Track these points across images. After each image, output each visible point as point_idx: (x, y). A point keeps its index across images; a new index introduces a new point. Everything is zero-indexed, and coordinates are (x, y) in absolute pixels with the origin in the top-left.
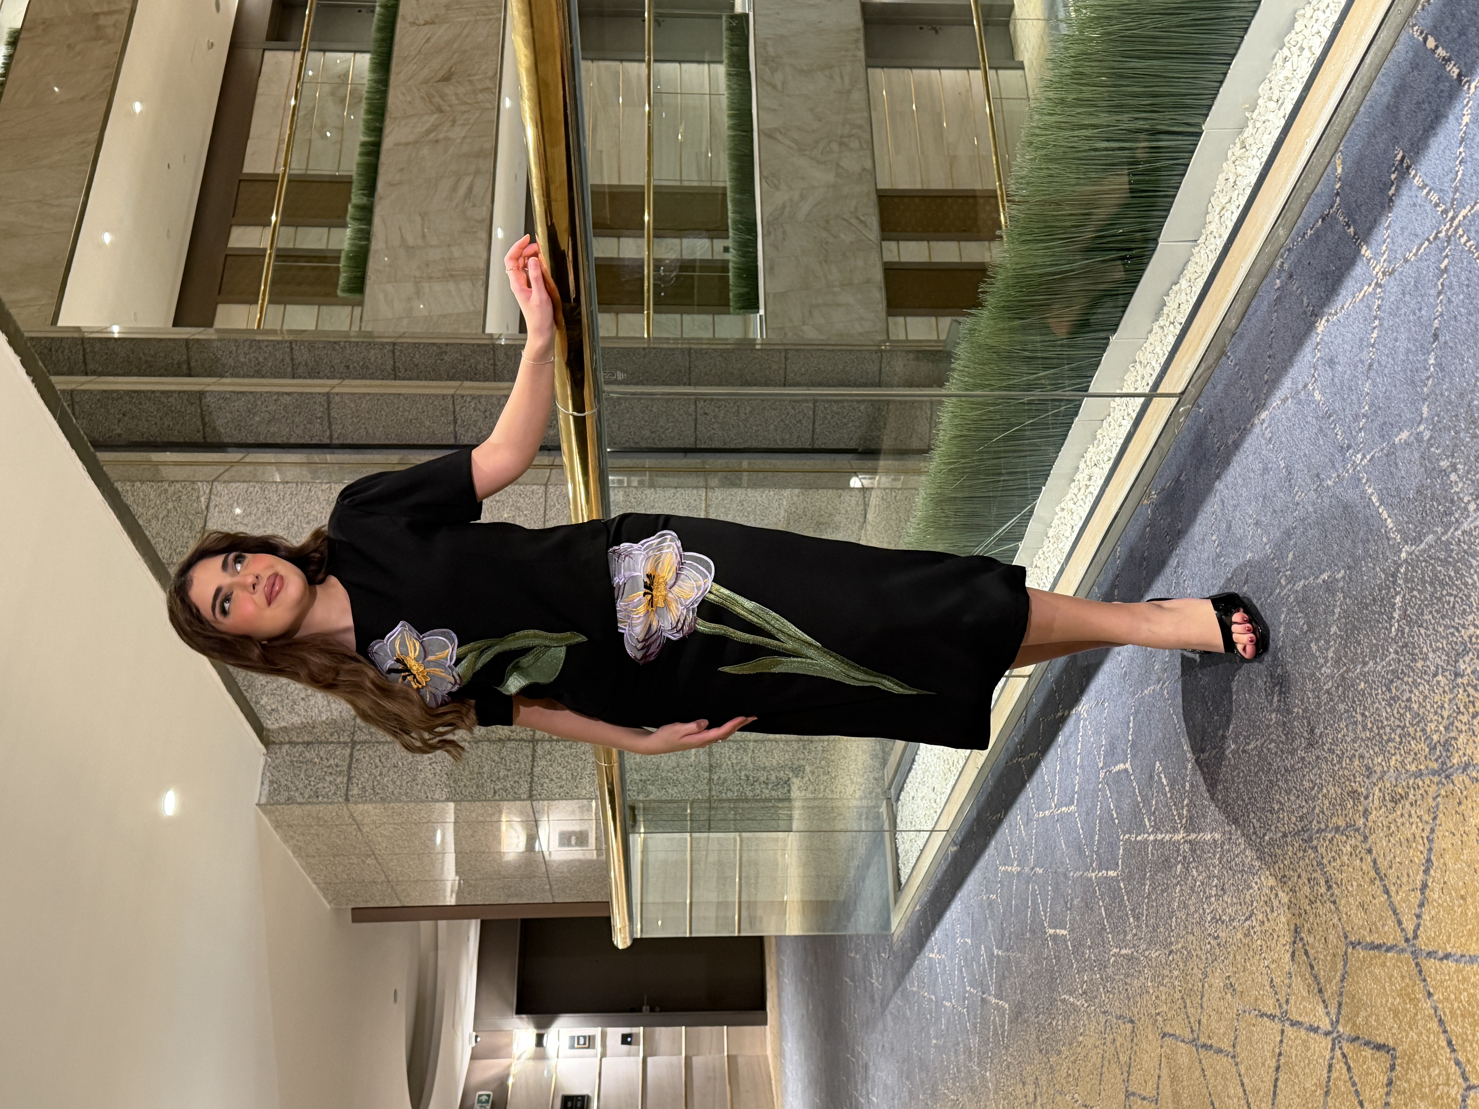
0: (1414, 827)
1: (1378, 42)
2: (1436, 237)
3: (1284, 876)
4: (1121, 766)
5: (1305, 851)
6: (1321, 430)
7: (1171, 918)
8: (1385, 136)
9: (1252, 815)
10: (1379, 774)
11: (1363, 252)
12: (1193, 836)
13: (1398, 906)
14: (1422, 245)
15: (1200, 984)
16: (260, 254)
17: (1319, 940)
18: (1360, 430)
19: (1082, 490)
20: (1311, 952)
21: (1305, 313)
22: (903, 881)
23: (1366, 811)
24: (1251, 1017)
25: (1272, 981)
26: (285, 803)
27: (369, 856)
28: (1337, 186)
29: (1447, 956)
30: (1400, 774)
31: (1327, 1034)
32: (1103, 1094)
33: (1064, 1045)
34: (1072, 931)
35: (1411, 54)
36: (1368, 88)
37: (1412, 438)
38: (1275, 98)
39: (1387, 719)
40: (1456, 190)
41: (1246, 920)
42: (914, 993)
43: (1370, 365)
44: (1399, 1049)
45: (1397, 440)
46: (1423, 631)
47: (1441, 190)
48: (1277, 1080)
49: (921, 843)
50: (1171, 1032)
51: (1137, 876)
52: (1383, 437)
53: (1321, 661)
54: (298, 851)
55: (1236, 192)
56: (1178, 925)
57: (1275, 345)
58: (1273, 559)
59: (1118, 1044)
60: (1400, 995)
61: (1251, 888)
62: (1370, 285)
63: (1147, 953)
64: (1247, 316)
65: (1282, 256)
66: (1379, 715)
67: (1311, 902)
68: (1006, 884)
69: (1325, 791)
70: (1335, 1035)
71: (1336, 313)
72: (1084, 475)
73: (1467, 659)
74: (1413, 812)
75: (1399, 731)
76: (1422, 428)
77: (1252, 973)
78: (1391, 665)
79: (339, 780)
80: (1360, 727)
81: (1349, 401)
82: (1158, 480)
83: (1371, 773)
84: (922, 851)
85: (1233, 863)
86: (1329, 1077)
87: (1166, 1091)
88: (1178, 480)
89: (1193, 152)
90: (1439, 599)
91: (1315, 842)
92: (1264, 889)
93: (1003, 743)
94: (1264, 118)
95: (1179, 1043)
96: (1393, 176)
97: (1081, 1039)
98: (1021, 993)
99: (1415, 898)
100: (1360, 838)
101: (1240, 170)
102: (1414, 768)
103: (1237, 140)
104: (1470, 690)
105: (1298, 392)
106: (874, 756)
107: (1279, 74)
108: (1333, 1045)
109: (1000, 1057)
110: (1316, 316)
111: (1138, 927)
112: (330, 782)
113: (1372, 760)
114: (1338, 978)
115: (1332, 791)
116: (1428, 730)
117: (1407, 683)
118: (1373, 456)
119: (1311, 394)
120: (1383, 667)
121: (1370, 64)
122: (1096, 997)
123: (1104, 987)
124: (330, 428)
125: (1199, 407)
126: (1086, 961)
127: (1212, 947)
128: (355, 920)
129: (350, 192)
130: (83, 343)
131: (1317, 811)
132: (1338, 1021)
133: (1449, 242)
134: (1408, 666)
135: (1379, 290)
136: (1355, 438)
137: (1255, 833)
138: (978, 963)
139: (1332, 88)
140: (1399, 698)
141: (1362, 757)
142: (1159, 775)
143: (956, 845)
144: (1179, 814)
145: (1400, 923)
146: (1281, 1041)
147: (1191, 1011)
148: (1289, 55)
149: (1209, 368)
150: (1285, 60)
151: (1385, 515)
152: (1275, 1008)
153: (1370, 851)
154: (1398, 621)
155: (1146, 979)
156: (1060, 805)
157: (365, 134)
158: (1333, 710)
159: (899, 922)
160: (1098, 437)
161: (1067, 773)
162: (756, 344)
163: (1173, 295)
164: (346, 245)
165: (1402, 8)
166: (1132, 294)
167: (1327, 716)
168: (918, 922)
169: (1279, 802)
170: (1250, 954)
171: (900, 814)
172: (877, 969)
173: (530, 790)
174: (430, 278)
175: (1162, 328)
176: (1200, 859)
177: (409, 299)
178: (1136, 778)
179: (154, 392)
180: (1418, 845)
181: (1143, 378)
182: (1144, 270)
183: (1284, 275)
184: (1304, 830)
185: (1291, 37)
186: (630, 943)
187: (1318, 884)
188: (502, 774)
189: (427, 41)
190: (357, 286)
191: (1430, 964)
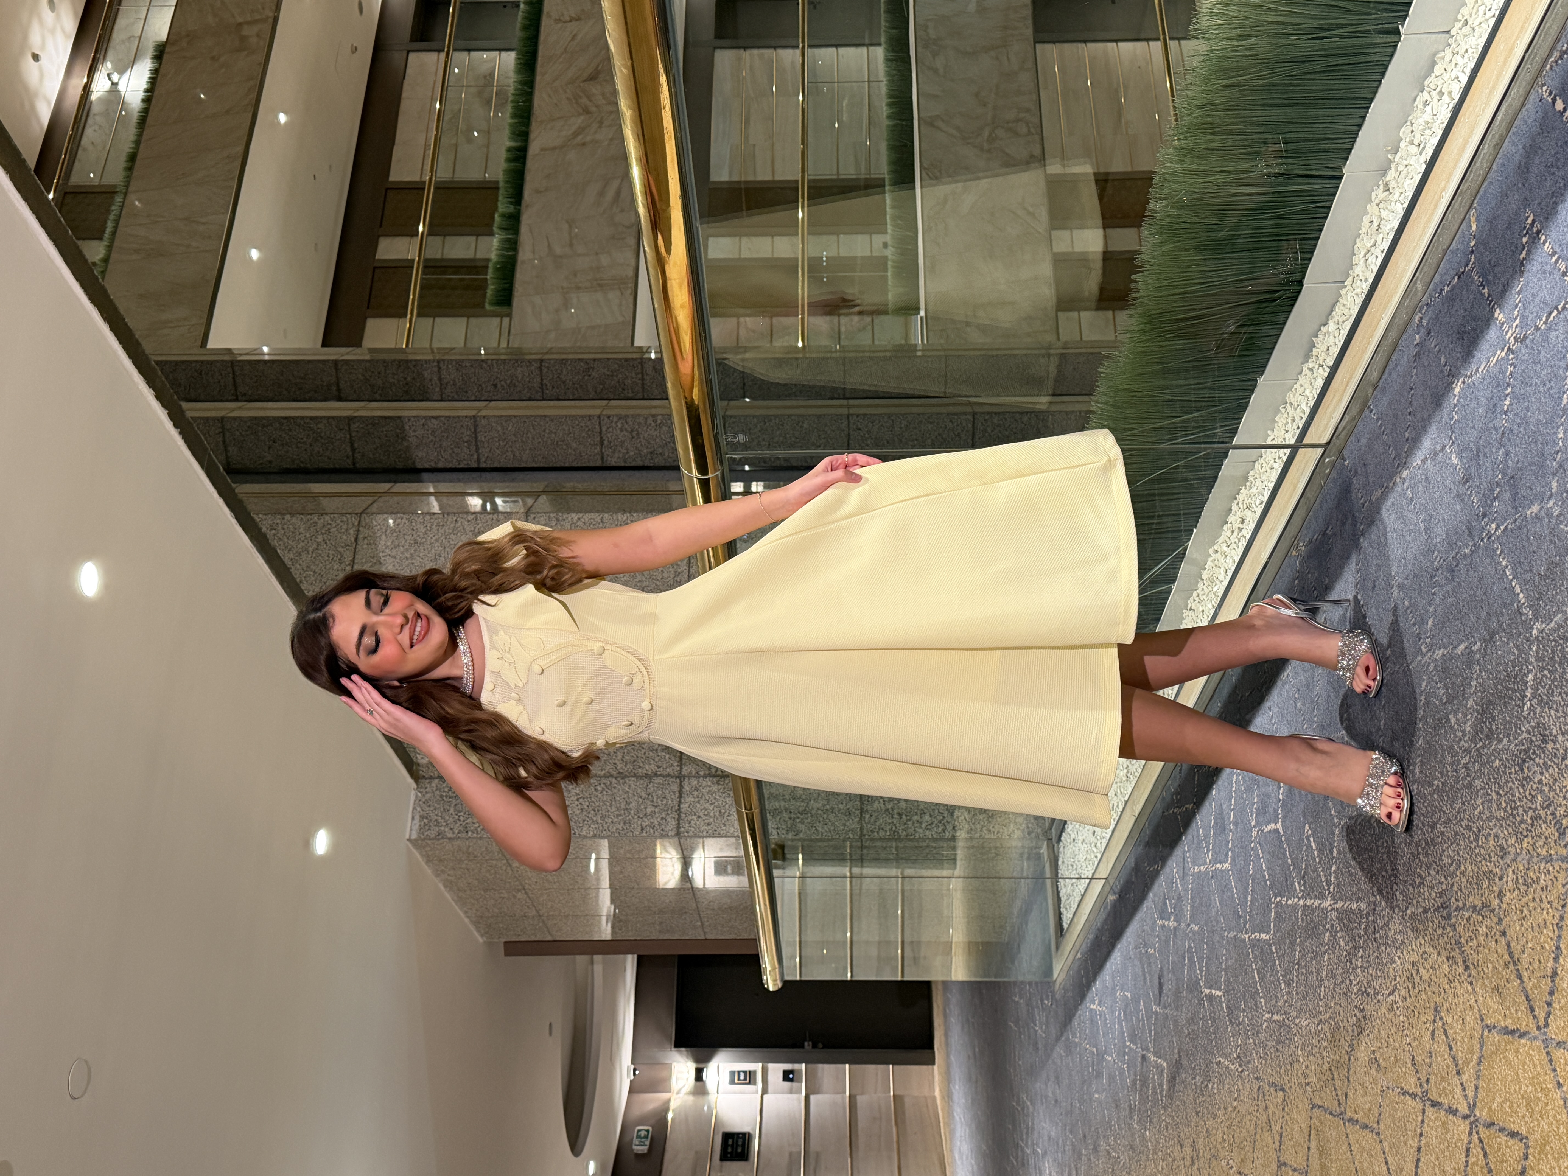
0: (1545, 913)
1: (1508, 99)
2: (1564, 308)
3: (1425, 952)
4: (1272, 826)
5: (1444, 928)
6: (1458, 495)
7: (1320, 988)
8: (1516, 197)
9: (1395, 887)
10: (1512, 856)
11: (1496, 315)
12: (1340, 904)
13: (1530, 992)
14: (1550, 314)
15: (1347, 1057)
16: (407, 265)
17: (1457, 1022)
18: (1495, 498)
19: (1236, 533)
20: (1450, 1032)
21: (1442, 372)
22: (1065, 926)
23: (1500, 892)
24: (1394, 1095)
25: (1413, 1060)
26: (435, 839)
27: (519, 890)
28: (1472, 244)
30: (1532, 856)
31: (1465, 1117)
32: (1257, 1162)
33: (1219, 1108)
34: (1226, 992)
35: (1540, 115)
36: (1499, 145)
37: (1542, 512)
38: (1416, 142)
39: (1520, 800)
41: (1389, 995)
42: (1076, 1044)
44: (1531, 1138)
45: (1529, 513)
46: (1553, 713)
48: (1418, 1160)
49: (1082, 887)
50: (1320, 1103)
51: (1288, 941)
52: (1515, 508)
53: (1459, 734)
54: (449, 885)
55: (1381, 236)
56: (1326, 994)
57: (1415, 403)
58: (1414, 625)
59: (1270, 1113)
60: (1533, 1085)
61: (1394, 962)
62: (1503, 350)
63: (1297, 1021)
64: (1387, 371)
65: (1420, 312)
66: (1513, 796)
67: (1450, 982)
68: (1163, 938)
69: (1463, 868)
70: (1472, 1119)
71: (1471, 376)
72: (1237, 517)
74: (1544, 897)
75: (1530, 813)
76: (1551, 503)
77: (1394, 1049)
78: (1523, 745)
80: (1495, 805)
81: (1484, 468)
82: (1305, 532)
83: (1505, 854)
84: (1083, 896)
85: (1377, 935)
86: (1467, 1162)
87: (1315, 1163)
88: (1324, 534)
89: (1334, 195)
91: (1453, 920)
92: (1407, 964)
93: (1158, 792)
94: (1405, 162)
95: (1327, 1116)
96: (1525, 240)
97: (1235, 1103)
98: (1179, 1053)
99: (1546, 985)
100: (1495, 920)
101: (1384, 214)
102: (1544, 852)
103: (1381, 182)
105: (1436, 454)
107: (1420, 118)
108: (1471, 1129)
109: (1160, 1117)
110: (1453, 376)
111: (1289, 993)
113: (1506, 841)
114: (1475, 1061)
115: (1470, 869)
116: (1558, 813)
117: (1538, 765)
118: (1506, 528)
119: (1447, 457)
120: (1516, 745)
121: (1502, 121)
122: (1249, 1062)
123: (1257, 1052)
124: (477, 450)
125: (1344, 460)
126: (1240, 1024)
127: (1358, 1019)
128: (508, 954)
129: (497, 200)
130: (232, 366)
131: (1455, 888)
132: (1474, 1105)
134: (1539, 747)
135: (1511, 356)
136: (1491, 506)
137: (1398, 906)
138: (1137, 1018)
139: (1466, 143)
140: (1531, 779)
141: (1497, 836)
142: (1308, 838)
143: (1115, 893)
144: (1327, 881)
145: (1532, 1010)
146: (1422, 1122)
147: (1338, 1083)
148: (1429, 99)
149: (1352, 420)
150: (1426, 103)
151: (1518, 590)
152: (1416, 1087)
153: (1504, 934)
154: (1530, 700)
155: (1297, 1047)
156: (1214, 861)
157: (511, 139)
158: (1470, 786)
159: (1060, 969)
160: (1250, 478)
161: (1221, 828)
162: (917, 350)
163: (1321, 337)
164: (493, 256)
165: (1531, 67)
166: (1278, 336)
167: (1465, 792)
168: (1079, 971)
169: (1420, 876)
170: (1393, 1030)
171: (1061, 855)
172: (1039, 1017)
173: (678, 827)
174: (578, 288)
175: (1311, 370)
176: (1347, 929)
177: (557, 311)
178: (1287, 840)
179: (302, 418)
180: (1548, 932)
181: (1294, 421)
182: (1290, 311)
183: (1422, 330)
184: (1443, 906)
185: (1431, 80)
186: (780, 985)
187: (1456, 963)
188: (649, 810)
189: (573, 38)
190: (505, 298)
191: (1559, 1055)
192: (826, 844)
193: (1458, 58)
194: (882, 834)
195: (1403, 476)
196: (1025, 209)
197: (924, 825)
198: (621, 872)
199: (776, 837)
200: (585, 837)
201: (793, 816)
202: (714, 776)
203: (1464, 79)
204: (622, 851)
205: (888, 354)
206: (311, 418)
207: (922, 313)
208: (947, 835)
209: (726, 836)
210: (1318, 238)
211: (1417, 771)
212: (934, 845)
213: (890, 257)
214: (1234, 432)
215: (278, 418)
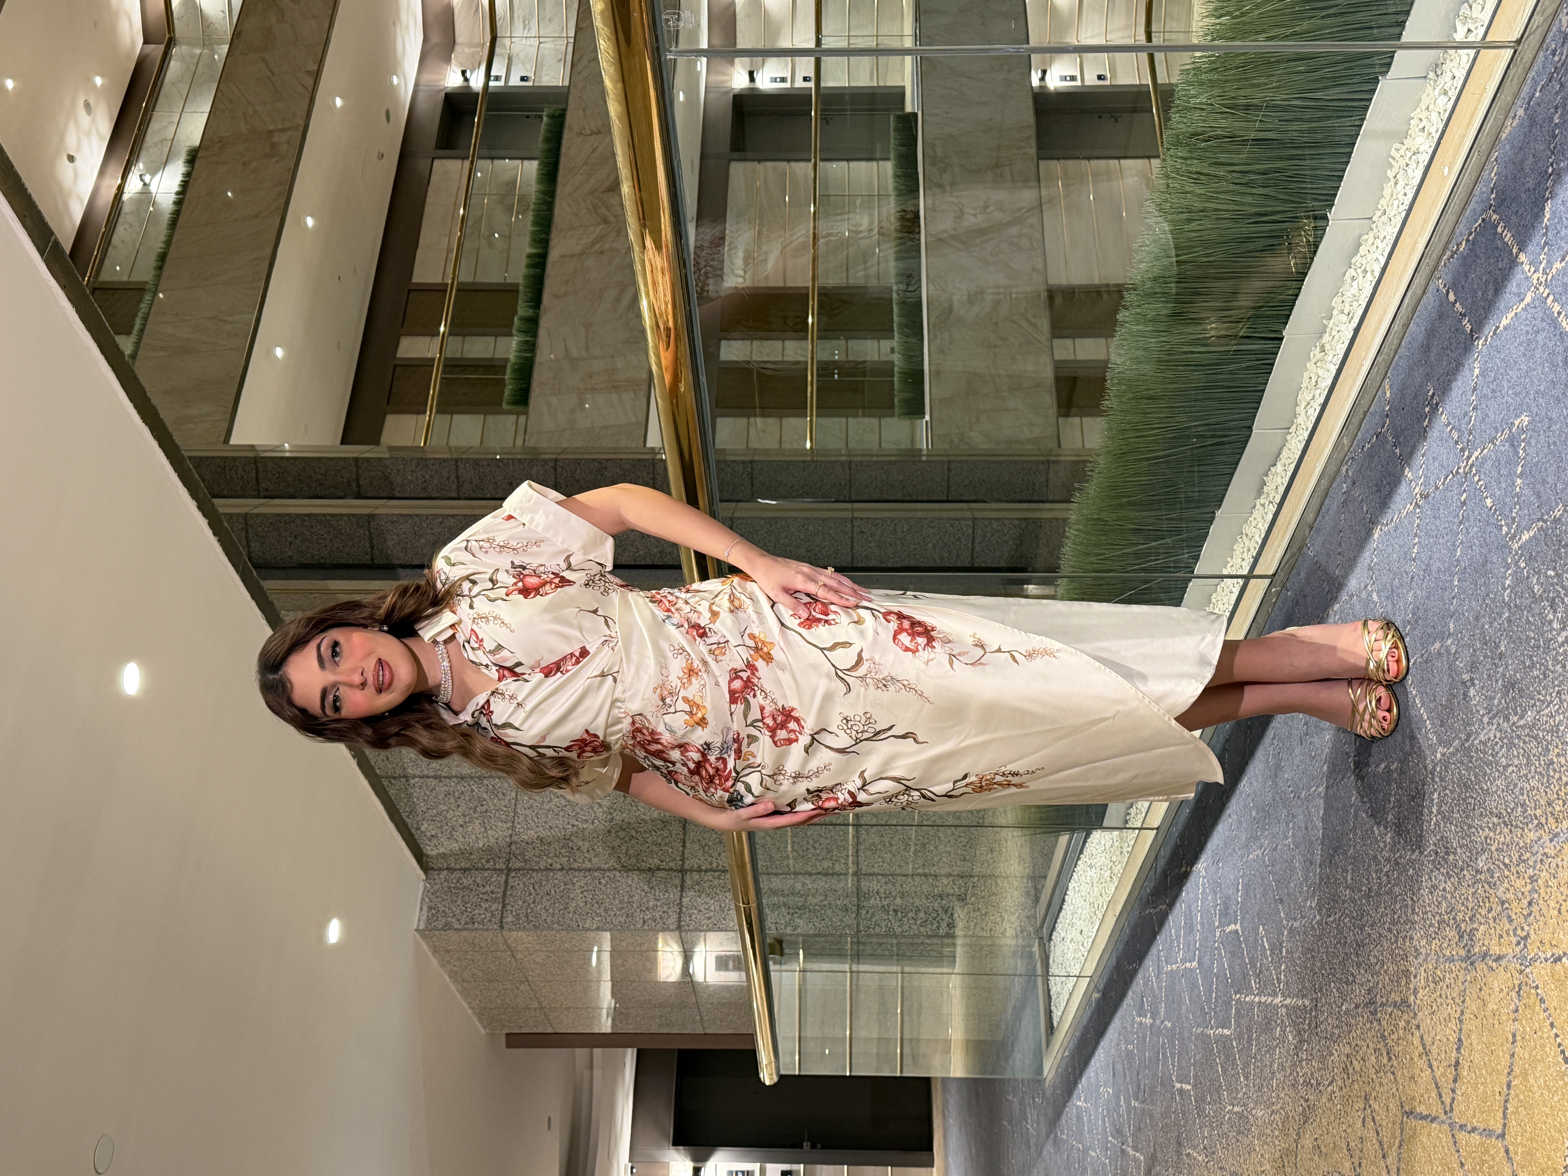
0: (1449, 1008)
1: (1412, 287)
2: (1457, 472)
3: (1357, 1045)
4: (1232, 927)
5: (1371, 1023)
7: (1272, 1080)
8: (1420, 372)
9: (1333, 985)
10: (1424, 957)
11: (1406, 473)
12: (1288, 1001)
13: (1439, 1080)
14: (1447, 476)
15: (1295, 1145)
16: (428, 364)
17: (1383, 1108)
20: (1377, 1118)
21: (1364, 518)
22: (1055, 1024)
23: (1415, 989)
25: (1348, 1146)
26: (442, 929)
27: (522, 982)
28: (1387, 408)
29: (1474, 1129)
30: (1439, 957)
34: (1195, 1086)
35: (1437, 303)
36: (1406, 326)
37: (1443, 650)
38: (1345, 311)
39: (1429, 905)
40: (1470, 433)
41: (1329, 1085)
42: (1064, 1141)
43: (1413, 578)
45: (1433, 649)
46: (1453, 828)
47: (1460, 430)
49: (1070, 985)
51: (1246, 1036)
52: (1422, 644)
53: (1382, 845)
54: (453, 975)
55: (1318, 391)
56: (1278, 1086)
57: (1343, 545)
60: (1441, 1164)
61: (1333, 1054)
62: (1411, 504)
63: (1254, 1112)
64: (1320, 515)
65: (1347, 463)
66: (1424, 902)
67: (1377, 1072)
68: (1141, 1035)
69: (1386, 967)
71: (1387, 524)
73: (1484, 857)
74: (1448, 993)
75: (1437, 917)
76: (1449, 642)
77: (1333, 1136)
78: (1431, 856)
79: (493, 908)
81: (1398, 607)
83: (1418, 954)
84: (1071, 994)
85: (1319, 1030)
89: (1277, 353)
90: (1464, 800)
91: (1379, 1015)
92: (1342, 1057)
93: (1136, 893)
94: (1337, 328)
96: (1427, 409)
98: (1154, 1146)
99: (1451, 1073)
100: (1412, 1014)
101: (1320, 372)
102: (1448, 953)
103: (1318, 344)
104: (1486, 886)
105: (1361, 591)
106: (1028, 893)
107: (1350, 291)
110: (1373, 523)
111: (1247, 1085)
112: (486, 909)
113: (1419, 942)
114: (1397, 1145)
115: (1391, 968)
116: (1458, 919)
117: (1443, 874)
119: (1370, 595)
120: (1426, 856)
121: (1408, 305)
122: (1213, 1153)
123: (1221, 1143)
125: (1288, 590)
126: (1206, 1116)
127: (1304, 1109)
128: (509, 1046)
129: (517, 304)
130: (255, 463)
131: (1380, 985)
133: (1466, 477)
134: (1443, 858)
135: (1418, 510)
137: (1335, 1002)
138: (1118, 1113)
139: (1381, 320)
140: (1437, 887)
141: (1412, 938)
142: (1262, 939)
143: (1099, 992)
144: (1278, 979)
145: (1440, 1096)
147: (1288, 1170)
148: (1355, 276)
149: (1294, 556)
150: (1353, 279)
151: (1425, 717)
152: (1350, 1171)
153: (1418, 1027)
154: (1436, 816)
155: (1254, 1137)
156: (1184, 961)
157: (532, 246)
158: (1390, 892)
159: (1050, 1066)
160: (1213, 600)
161: (1190, 929)
162: (921, 455)
163: (1271, 477)
164: (512, 357)
165: (1429, 262)
166: (1233, 474)
167: (1386, 897)
168: (1067, 1069)
169: (1352, 974)
170: (1332, 1118)
171: (1052, 955)
172: (1032, 1115)
173: (679, 921)
174: (593, 389)
175: (1263, 505)
176: (1295, 1024)
177: (572, 411)
178: (1245, 940)
179: (324, 515)
180: (1452, 1025)
181: (1249, 550)
182: (1242, 454)
183: (1349, 481)
184: (1371, 1002)
185: (1356, 259)
186: (776, 1079)
187: (1381, 1055)
188: (651, 904)
189: (594, 151)
190: (522, 398)
191: (1462, 1136)
192: (823, 939)
193: (1378, 242)
194: (877, 930)
195: (1335, 608)
196: (1028, 320)
197: (918, 922)
198: (623, 965)
199: (774, 931)
200: (589, 930)
201: (791, 911)
202: (715, 871)
203: (1383, 261)
204: (624, 944)
205: (893, 458)
206: (333, 515)
207: (927, 417)
208: (942, 932)
209: (726, 930)
210: (1263, 391)
211: (1349, 877)
212: (928, 942)
213: (896, 363)
214: (1197, 558)
215: (300, 515)
